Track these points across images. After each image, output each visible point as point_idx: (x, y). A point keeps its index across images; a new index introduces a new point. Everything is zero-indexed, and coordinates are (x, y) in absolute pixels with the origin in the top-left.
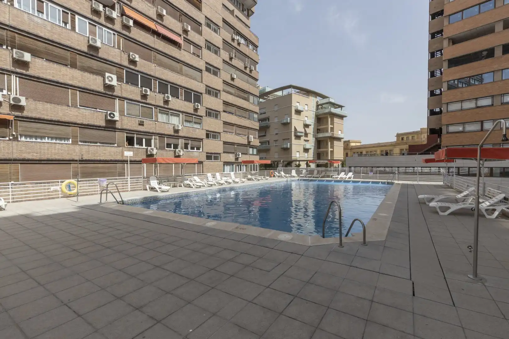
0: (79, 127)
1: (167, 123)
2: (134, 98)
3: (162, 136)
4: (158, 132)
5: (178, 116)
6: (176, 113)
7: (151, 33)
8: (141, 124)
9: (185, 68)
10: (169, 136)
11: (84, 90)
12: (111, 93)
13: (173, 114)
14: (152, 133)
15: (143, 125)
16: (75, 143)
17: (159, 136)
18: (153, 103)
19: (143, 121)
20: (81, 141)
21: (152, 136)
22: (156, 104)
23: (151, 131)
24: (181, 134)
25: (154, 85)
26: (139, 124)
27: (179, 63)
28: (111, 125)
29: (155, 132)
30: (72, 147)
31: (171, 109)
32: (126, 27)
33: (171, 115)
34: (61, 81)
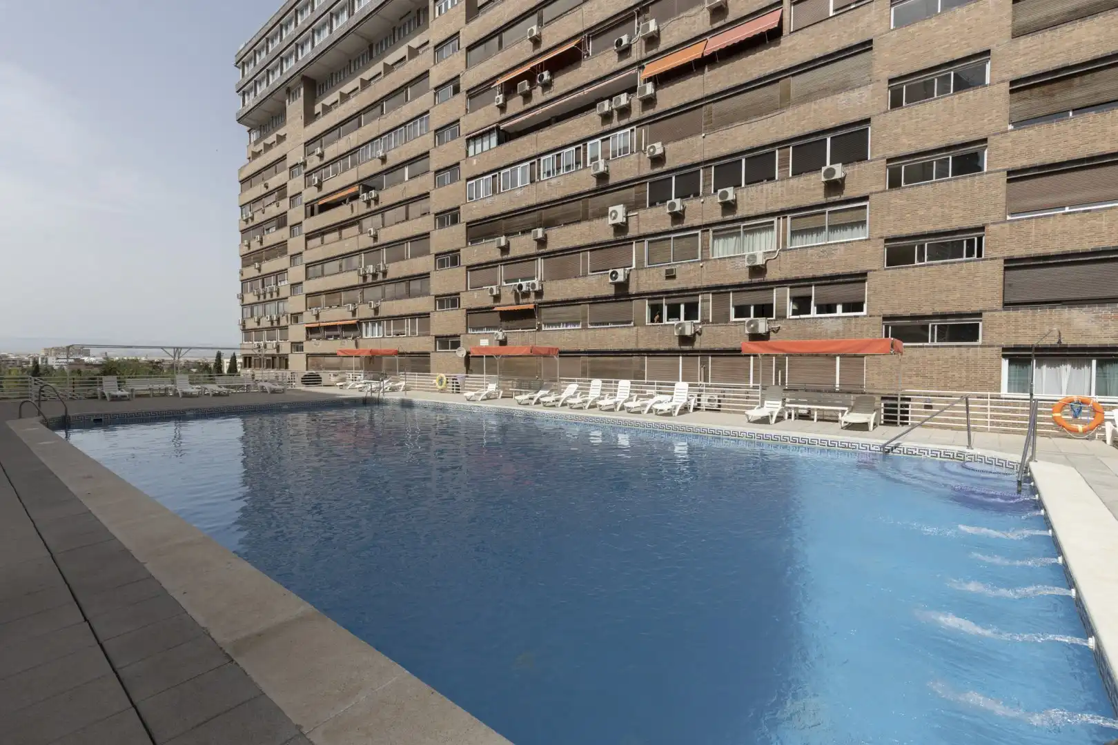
0: (589, 303)
1: (730, 257)
2: (659, 230)
3: (719, 290)
4: (705, 284)
5: (769, 227)
6: (760, 222)
7: (695, 71)
8: (670, 276)
9: (796, 83)
10: (739, 288)
11: (594, 247)
12: (623, 237)
13: (751, 231)
14: (695, 289)
15: (674, 277)
16: (585, 327)
17: (713, 294)
18: (697, 222)
19: (672, 270)
20: (591, 324)
21: (698, 295)
22: (705, 221)
23: (691, 286)
24: (772, 275)
25: (704, 181)
26: (668, 278)
27: (778, 81)
28: (622, 292)
29: (698, 285)
30: (584, 333)
31: (743, 219)
32: (649, 102)
33: (746, 232)
34: (570, 245)
